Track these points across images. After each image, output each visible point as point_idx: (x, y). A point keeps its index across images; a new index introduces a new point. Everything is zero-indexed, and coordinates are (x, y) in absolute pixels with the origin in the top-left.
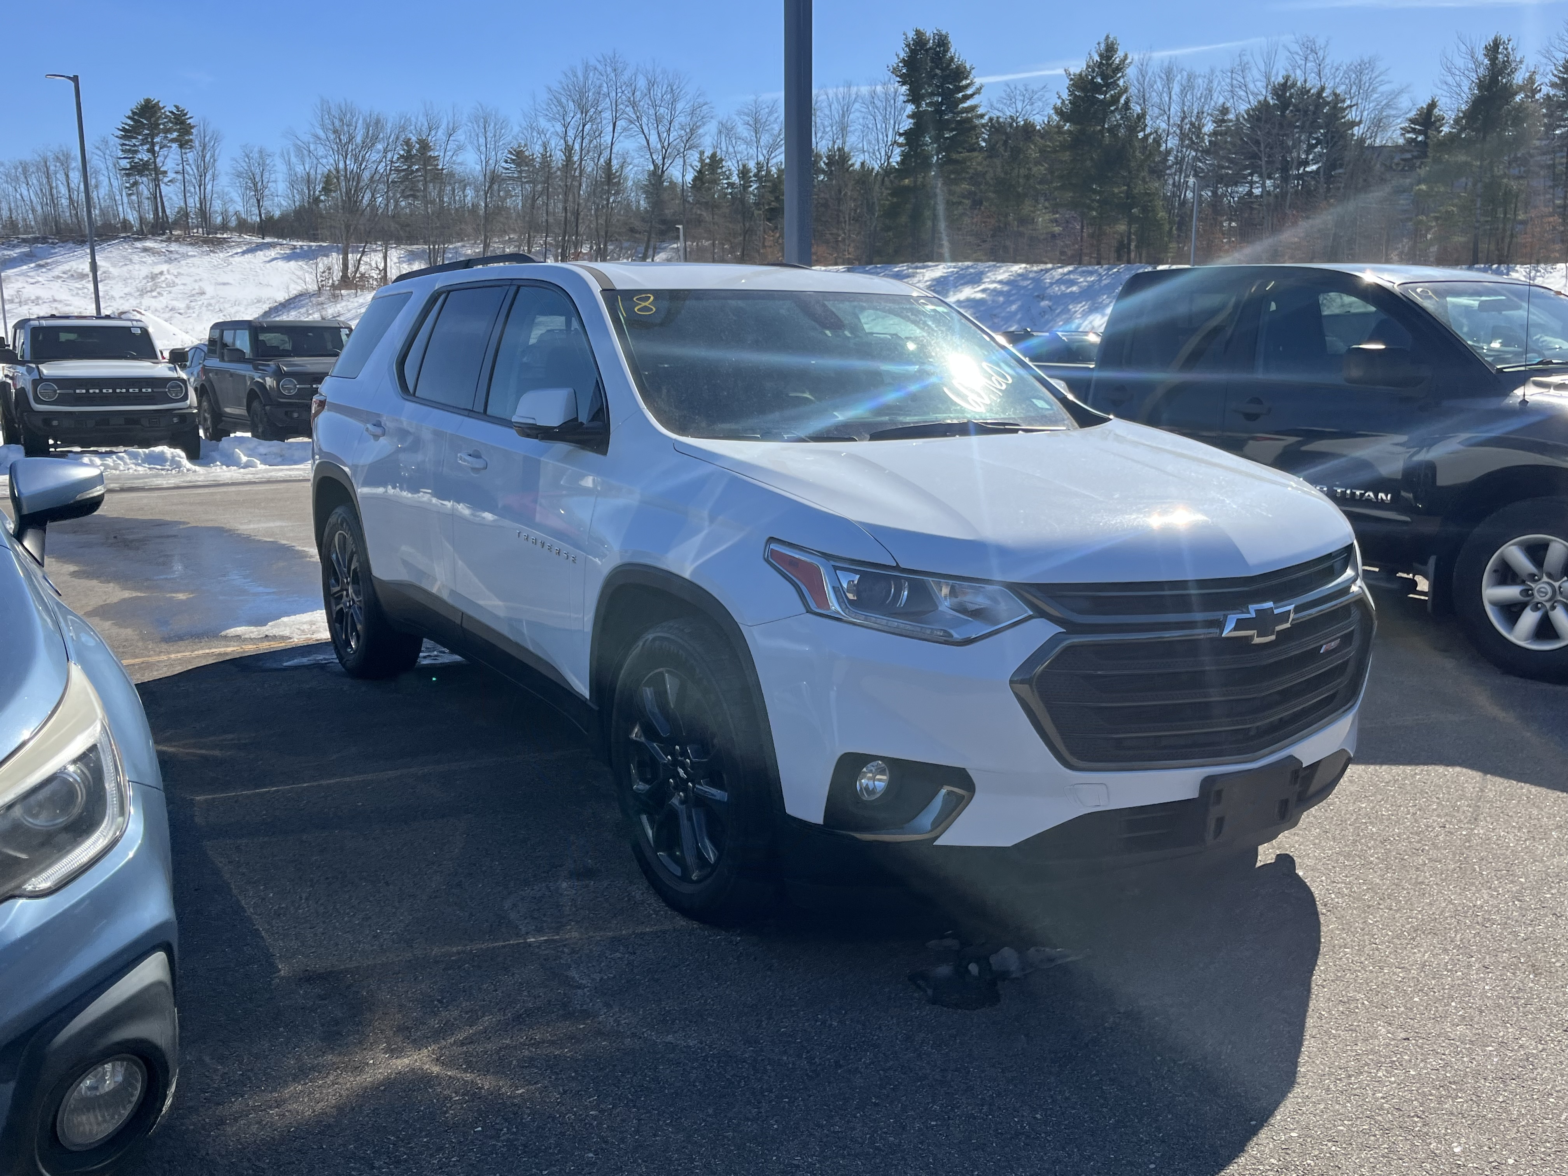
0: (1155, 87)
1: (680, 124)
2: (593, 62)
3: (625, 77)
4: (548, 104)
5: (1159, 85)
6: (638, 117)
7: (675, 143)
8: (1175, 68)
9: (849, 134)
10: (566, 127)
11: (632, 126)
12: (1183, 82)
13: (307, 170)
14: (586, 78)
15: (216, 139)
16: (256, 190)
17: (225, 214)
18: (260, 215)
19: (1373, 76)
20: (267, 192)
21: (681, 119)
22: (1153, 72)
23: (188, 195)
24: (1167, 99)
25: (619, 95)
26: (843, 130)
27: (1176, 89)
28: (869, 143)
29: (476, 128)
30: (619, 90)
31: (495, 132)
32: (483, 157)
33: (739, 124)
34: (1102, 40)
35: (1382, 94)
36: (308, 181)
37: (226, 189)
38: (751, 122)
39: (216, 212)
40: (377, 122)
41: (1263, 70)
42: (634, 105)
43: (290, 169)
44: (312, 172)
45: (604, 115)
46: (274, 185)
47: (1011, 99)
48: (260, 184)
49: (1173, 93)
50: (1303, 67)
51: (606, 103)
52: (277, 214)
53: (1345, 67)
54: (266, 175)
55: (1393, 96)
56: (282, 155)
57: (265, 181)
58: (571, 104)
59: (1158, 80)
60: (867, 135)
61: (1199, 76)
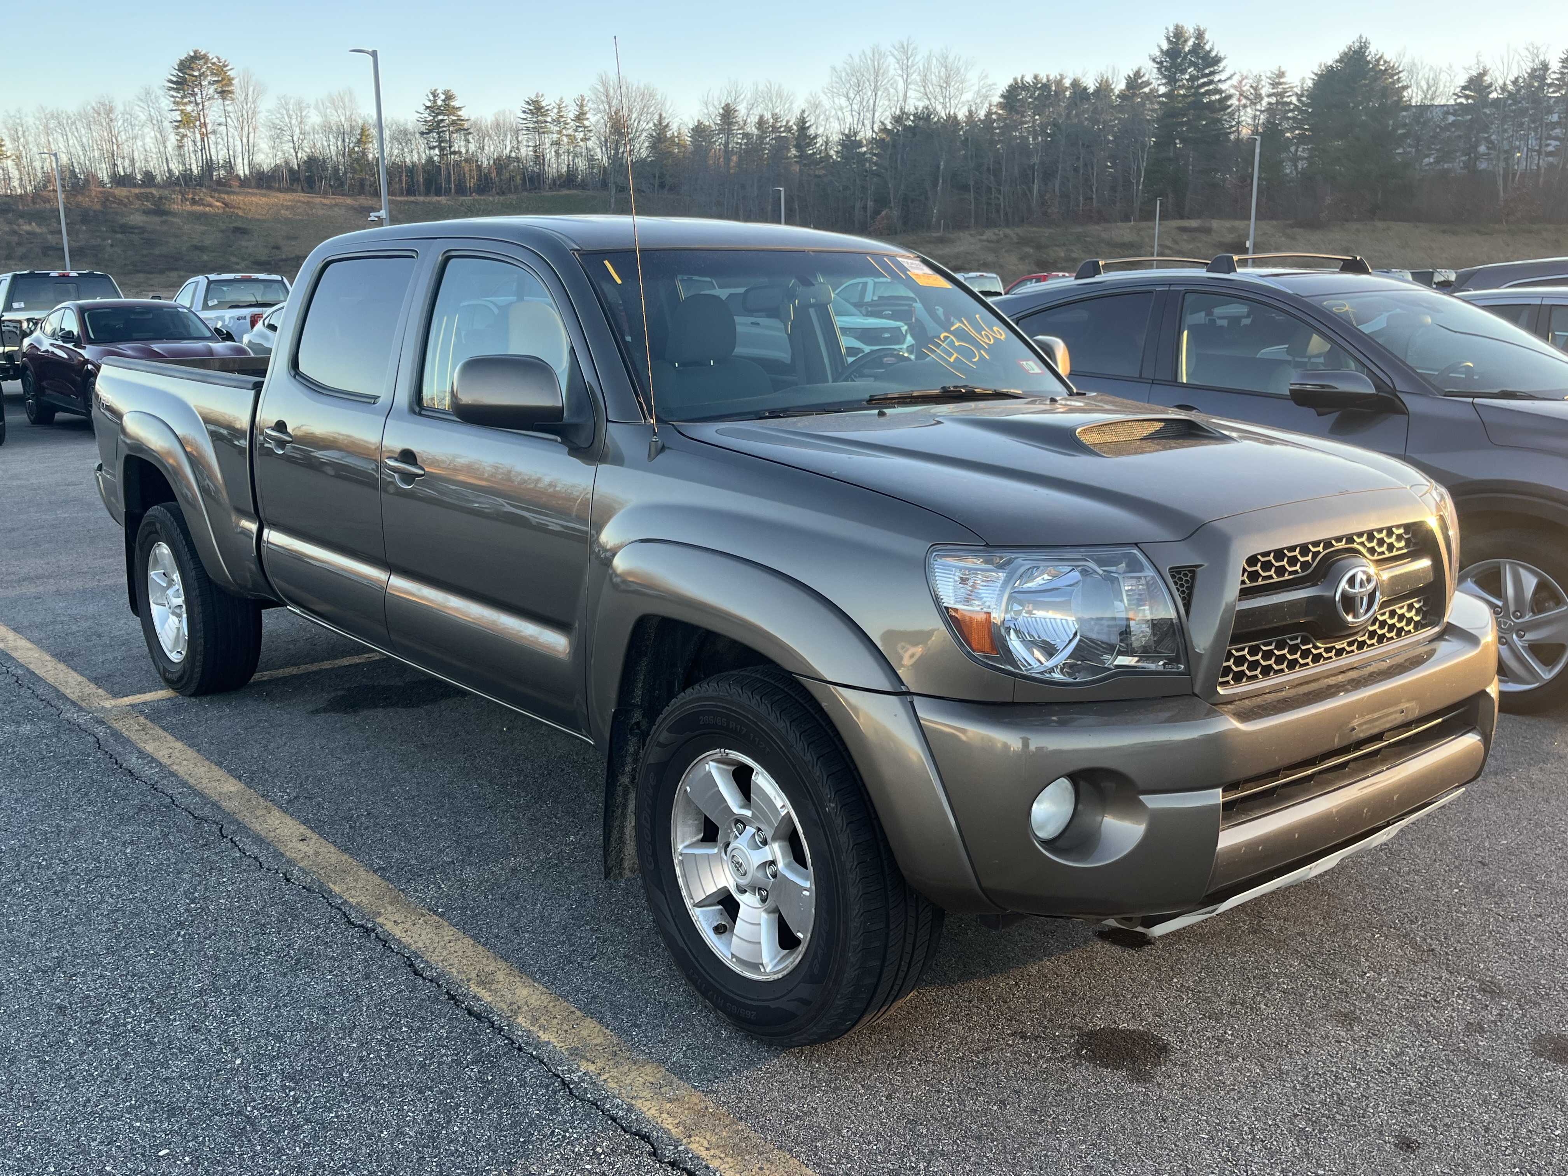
56: (317, 107)
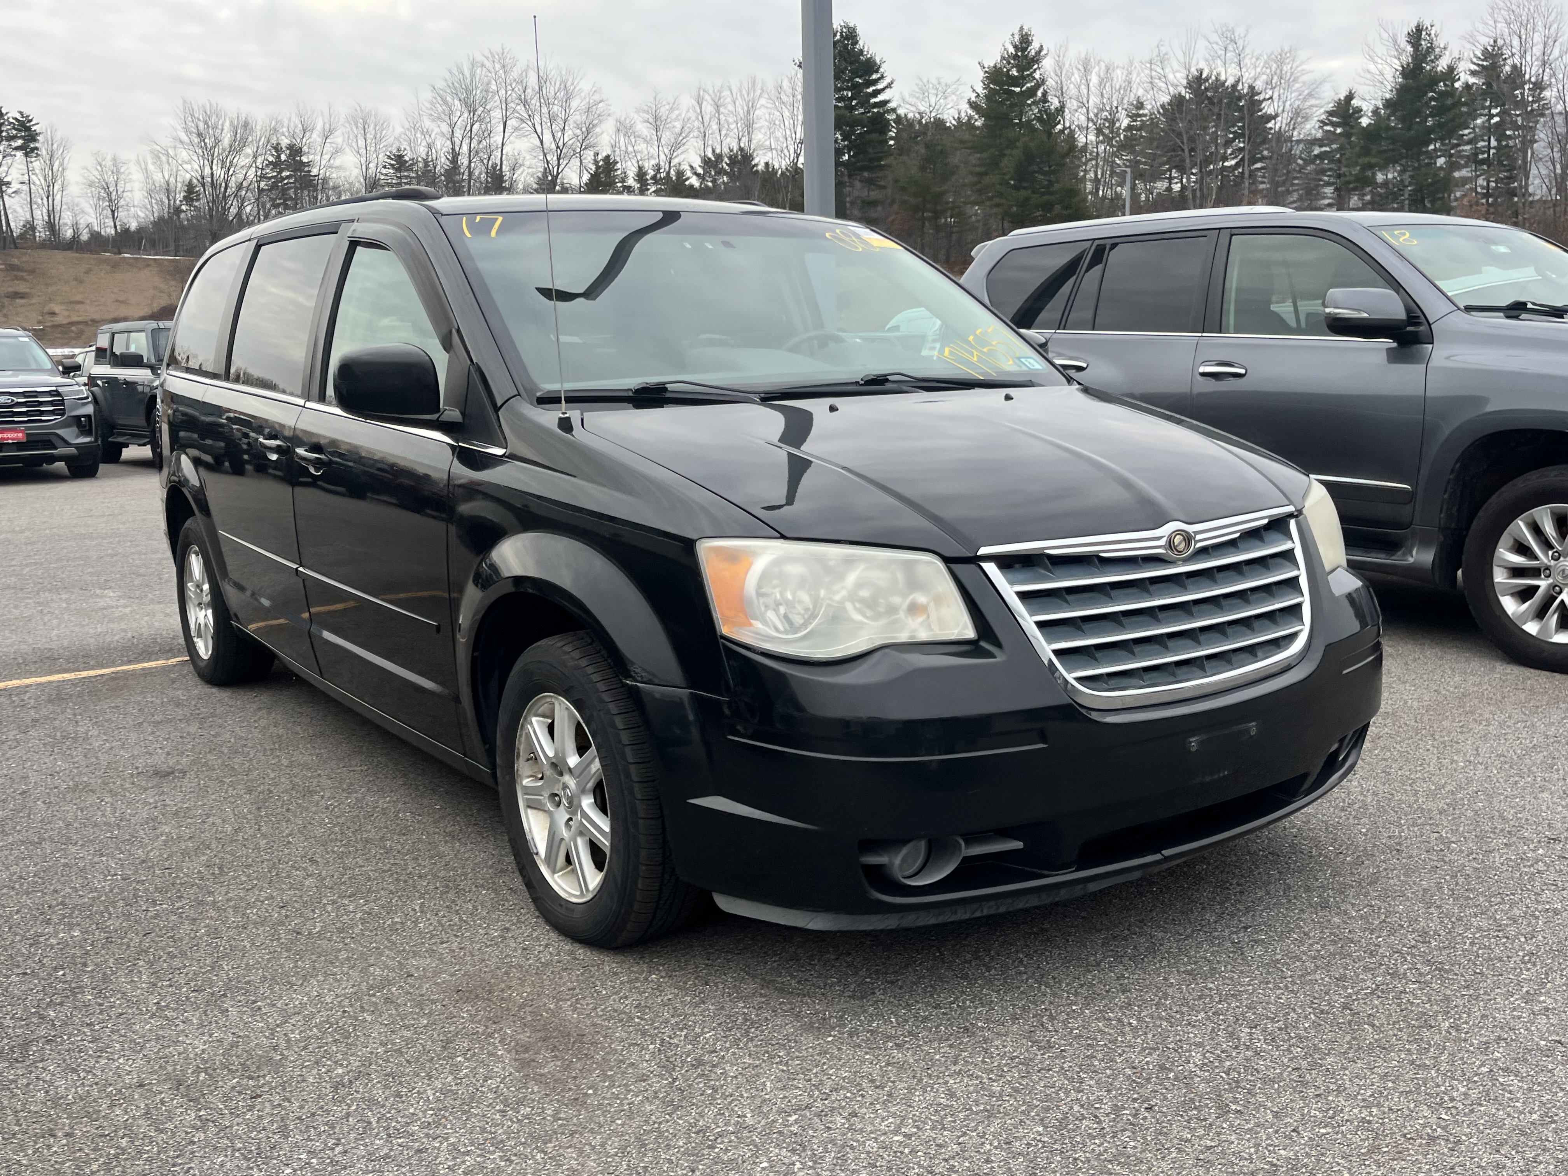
0: (1073, 79)
1: (575, 123)
2: (479, 58)
3: (515, 73)
4: (432, 103)
5: (1076, 77)
6: (530, 116)
7: (571, 142)
8: (1092, 60)
9: (755, 132)
10: (453, 127)
11: (524, 125)
12: (1102, 75)
13: (167, 177)
14: (473, 75)
15: (65, 145)
16: (110, 200)
17: (75, 227)
18: (115, 227)
19: (1294, 65)
20: (122, 202)
21: (577, 117)
22: (1070, 65)
23: (34, 207)
24: (1085, 91)
25: (509, 93)
26: (749, 126)
27: (1094, 80)
28: (777, 139)
29: (354, 128)
30: (509, 87)
31: (376, 133)
32: (363, 160)
33: (638, 122)
34: (1017, 32)
35: (1304, 83)
36: (168, 190)
37: (76, 200)
38: (651, 120)
39: (66, 224)
40: (246, 125)
41: (1182, 60)
42: (525, 103)
43: (148, 178)
44: (172, 180)
45: (493, 114)
46: (129, 194)
47: (924, 92)
48: (114, 193)
49: (1091, 85)
50: (1223, 57)
51: (494, 103)
52: (133, 226)
53: (1265, 57)
54: (121, 184)
55: (1315, 86)
57: (120, 190)
58: (457, 102)
59: (1076, 72)
60: (773, 132)
61: (1117, 67)
